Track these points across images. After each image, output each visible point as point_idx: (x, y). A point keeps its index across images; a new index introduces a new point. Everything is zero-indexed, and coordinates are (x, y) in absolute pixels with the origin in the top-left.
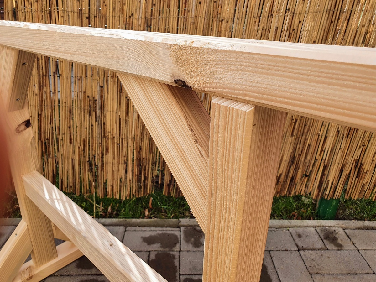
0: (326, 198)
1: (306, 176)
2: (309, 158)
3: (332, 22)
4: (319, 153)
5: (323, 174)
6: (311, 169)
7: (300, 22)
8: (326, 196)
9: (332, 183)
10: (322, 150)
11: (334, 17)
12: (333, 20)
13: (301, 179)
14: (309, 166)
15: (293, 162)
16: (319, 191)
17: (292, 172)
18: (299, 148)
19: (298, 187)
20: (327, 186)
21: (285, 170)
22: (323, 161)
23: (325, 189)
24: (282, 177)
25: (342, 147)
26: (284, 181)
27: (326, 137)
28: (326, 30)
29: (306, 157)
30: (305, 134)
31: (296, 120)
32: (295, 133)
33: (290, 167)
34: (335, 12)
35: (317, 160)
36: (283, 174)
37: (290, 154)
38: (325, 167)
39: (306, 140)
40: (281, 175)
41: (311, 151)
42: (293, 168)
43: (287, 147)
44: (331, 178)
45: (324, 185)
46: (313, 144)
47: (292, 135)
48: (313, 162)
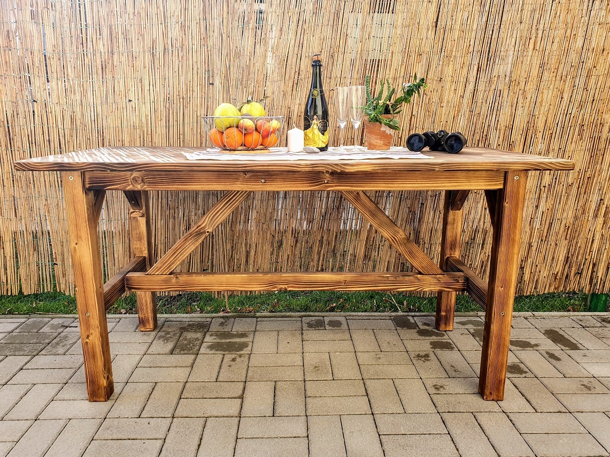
0: (597, 292)
1: (579, 273)
2: (580, 257)
3: (591, 156)
4: (588, 254)
5: (593, 272)
6: (582, 267)
7: (569, 157)
8: (597, 291)
9: (601, 278)
10: (590, 251)
11: (593, 153)
12: (592, 155)
13: (574, 277)
14: (580, 264)
15: (567, 261)
16: (591, 287)
17: (566, 270)
18: (572, 249)
19: (572, 284)
20: (597, 282)
21: (561, 268)
22: (592, 260)
23: (595, 284)
24: (559, 274)
25: (606, 248)
26: (560, 279)
27: (593, 240)
28: (588, 161)
29: (577, 258)
30: (576, 238)
31: (569, 227)
32: (568, 238)
33: (565, 266)
34: (594, 150)
35: (587, 259)
36: (560, 272)
37: (564, 255)
38: (594, 265)
39: (577, 243)
40: (558, 273)
41: (581, 252)
42: (567, 266)
43: (563, 249)
44: (600, 275)
45: (595, 281)
46: (583, 246)
47: (566, 239)
48: (584, 261)
